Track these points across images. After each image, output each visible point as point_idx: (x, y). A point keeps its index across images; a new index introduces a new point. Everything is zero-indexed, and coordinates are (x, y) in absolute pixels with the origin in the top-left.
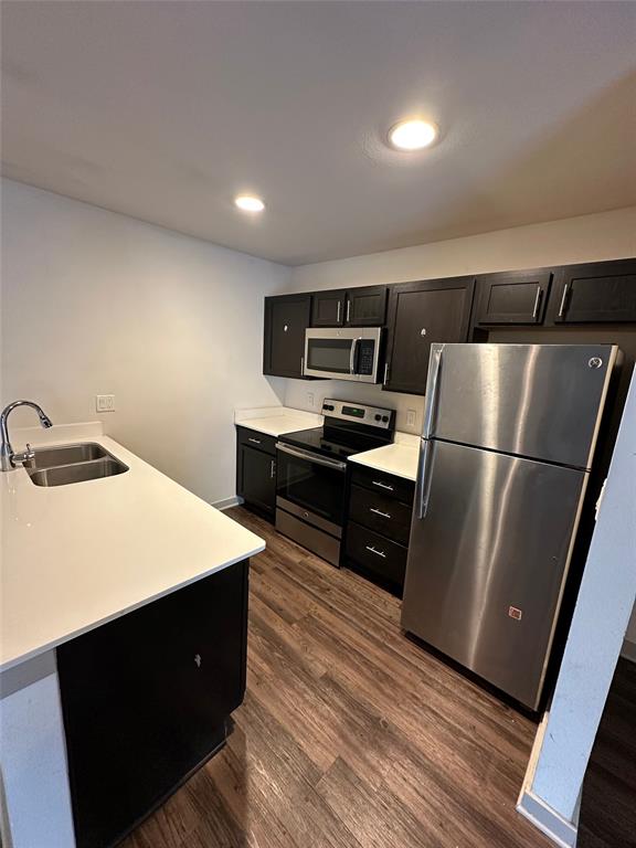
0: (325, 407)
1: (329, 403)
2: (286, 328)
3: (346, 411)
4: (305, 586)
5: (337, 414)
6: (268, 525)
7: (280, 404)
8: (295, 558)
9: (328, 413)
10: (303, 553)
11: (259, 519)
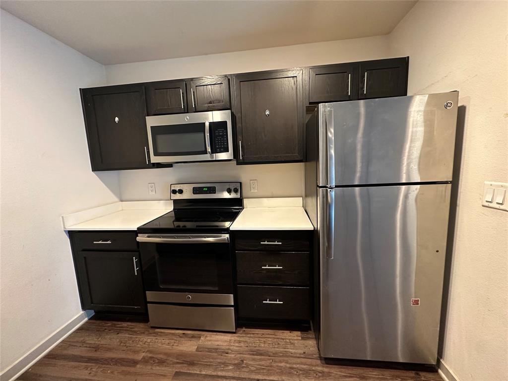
0: (174, 192)
1: (177, 188)
2: (117, 119)
3: (196, 191)
4: (220, 373)
5: (188, 195)
6: (141, 326)
7: (116, 199)
8: (188, 346)
9: (178, 196)
10: (193, 337)
11: (125, 324)
